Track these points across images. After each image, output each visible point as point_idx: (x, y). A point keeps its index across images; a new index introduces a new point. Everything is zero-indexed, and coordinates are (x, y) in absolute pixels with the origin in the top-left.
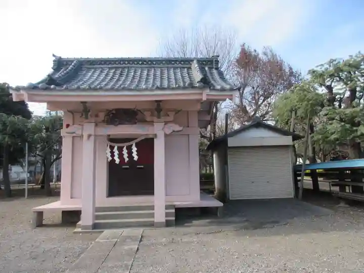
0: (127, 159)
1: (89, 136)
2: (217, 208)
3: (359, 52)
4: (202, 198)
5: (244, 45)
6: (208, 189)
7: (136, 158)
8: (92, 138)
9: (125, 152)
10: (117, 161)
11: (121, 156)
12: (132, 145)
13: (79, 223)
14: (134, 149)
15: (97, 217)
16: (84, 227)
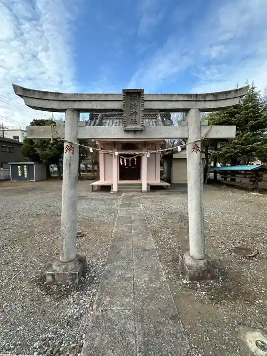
2: (167, 186)
10: (126, 165)
13: (111, 190)
15: (118, 188)
16: (114, 192)
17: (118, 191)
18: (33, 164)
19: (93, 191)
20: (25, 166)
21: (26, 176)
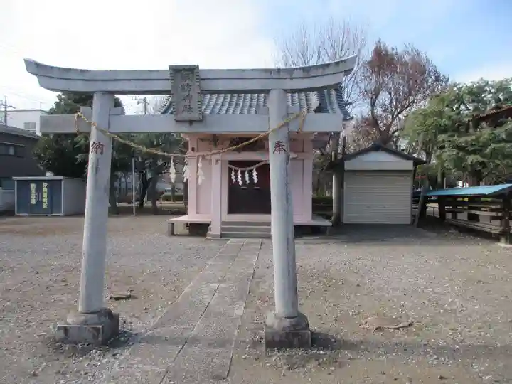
0: (248, 182)
1: (217, 161)
2: (326, 227)
3: (482, 78)
4: (313, 219)
5: (379, 41)
6: (325, 215)
7: (256, 180)
8: (220, 162)
9: (247, 175)
10: (240, 183)
11: (243, 178)
12: (253, 169)
13: (208, 232)
14: (255, 173)
15: (222, 229)
16: (214, 236)
17: (222, 236)
18: (60, 181)
19: (173, 234)
20: (45, 185)
21: (45, 206)
